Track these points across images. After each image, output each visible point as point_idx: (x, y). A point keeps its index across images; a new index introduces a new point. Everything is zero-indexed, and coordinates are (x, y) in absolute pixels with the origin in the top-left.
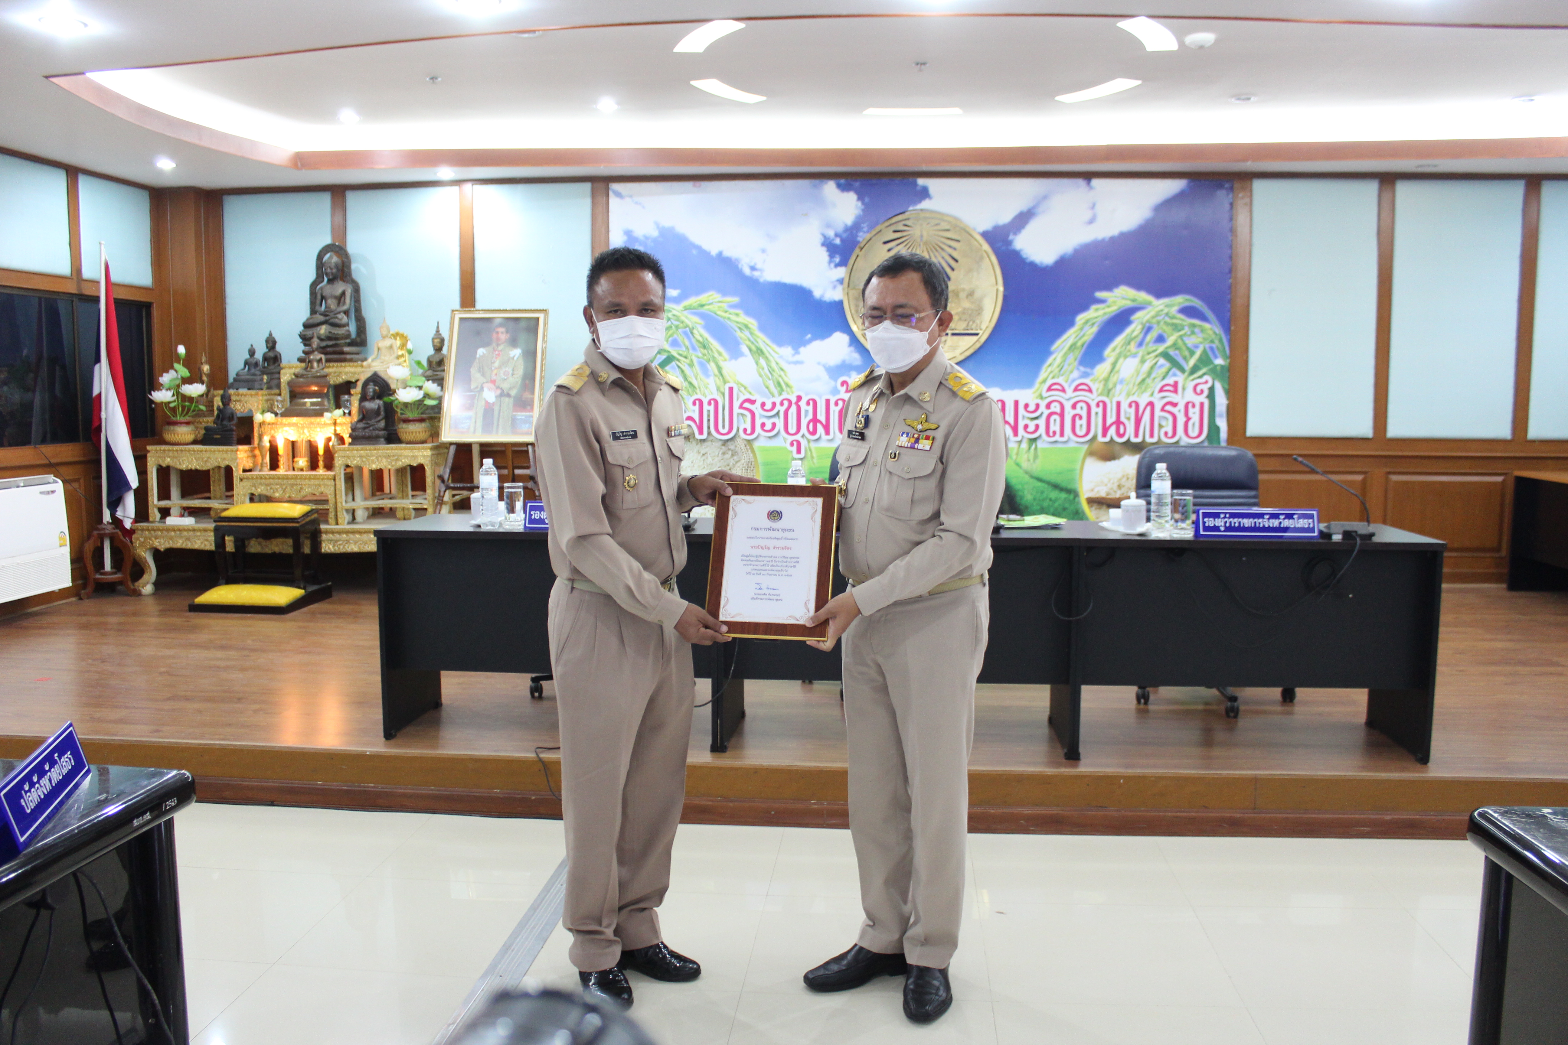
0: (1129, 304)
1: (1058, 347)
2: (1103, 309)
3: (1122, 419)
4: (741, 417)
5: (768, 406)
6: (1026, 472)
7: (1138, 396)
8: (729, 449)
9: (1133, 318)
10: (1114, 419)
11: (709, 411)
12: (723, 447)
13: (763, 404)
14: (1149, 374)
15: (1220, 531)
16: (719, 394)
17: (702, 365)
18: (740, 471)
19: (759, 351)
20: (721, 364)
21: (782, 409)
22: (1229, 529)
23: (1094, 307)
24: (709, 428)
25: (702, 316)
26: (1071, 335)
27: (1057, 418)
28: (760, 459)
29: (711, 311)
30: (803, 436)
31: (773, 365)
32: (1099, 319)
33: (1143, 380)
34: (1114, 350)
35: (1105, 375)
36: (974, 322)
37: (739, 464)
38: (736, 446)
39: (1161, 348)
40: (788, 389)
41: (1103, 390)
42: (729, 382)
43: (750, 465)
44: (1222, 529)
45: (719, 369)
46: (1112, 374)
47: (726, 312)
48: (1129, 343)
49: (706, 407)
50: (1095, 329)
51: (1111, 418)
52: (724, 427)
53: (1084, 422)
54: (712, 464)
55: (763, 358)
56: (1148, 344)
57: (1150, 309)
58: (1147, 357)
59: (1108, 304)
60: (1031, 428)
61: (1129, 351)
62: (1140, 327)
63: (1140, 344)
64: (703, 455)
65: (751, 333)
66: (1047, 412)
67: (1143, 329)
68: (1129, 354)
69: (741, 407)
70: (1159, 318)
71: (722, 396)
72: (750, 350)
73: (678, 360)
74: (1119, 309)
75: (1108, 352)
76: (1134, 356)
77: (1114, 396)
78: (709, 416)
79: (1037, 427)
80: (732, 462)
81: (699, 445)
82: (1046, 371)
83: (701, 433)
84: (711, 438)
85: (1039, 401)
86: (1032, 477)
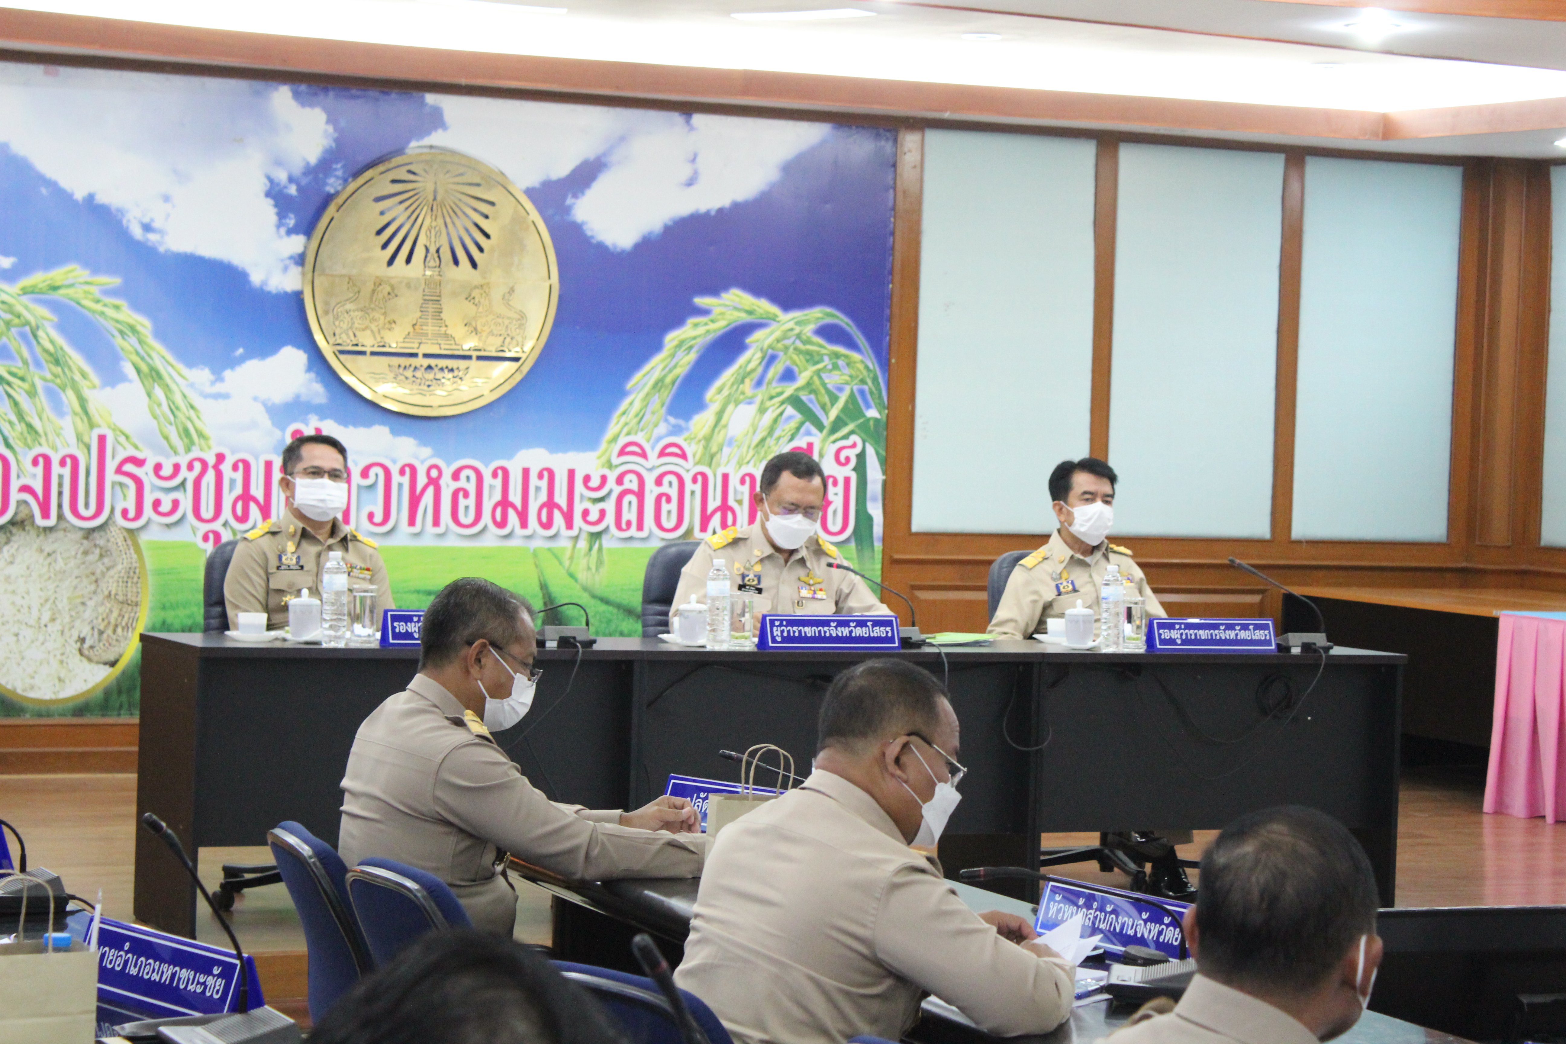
0: (744, 318)
1: (637, 383)
2: (706, 324)
3: (731, 502)
4: (118, 488)
5: (167, 471)
6: (585, 589)
7: (755, 465)
8: (95, 546)
9: (748, 340)
10: (718, 502)
11: (61, 477)
12: (85, 542)
13: (158, 467)
14: (771, 431)
15: (1177, 644)
16: (81, 446)
17: (52, 394)
18: (115, 585)
19: (154, 374)
20: (87, 393)
21: (191, 476)
22: (1185, 642)
23: (691, 321)
24: (60, 506)
25: (55, 306)
26: (657, 365)
27: (633, 499)
28: (149, 564)
29: (71, 299)
30: (225, 524)
31: (178, 399)
32: (699, 340)
33: (763, 440)
34: (720, 391)
35: (706, 431)
36: (512, 338)
37: (112, 572)
38: (108, 541)
39: (789, 389)
40: (202, 442)
41: (704, 454)
42: (99, 426)
43: (132, 574)
44: (1179, 642)
45: (83, 402)
46: (717, 430)
47: (97, 301)
48: (742, 381)
49: (56, 469)
50: (692, 356)
51: (714, 503)
52: (87, 505)
53: (674, 506)
54: (64, 572)
55: (159, 385)
56: (770, 383)
57: (774, 326)
58: (768, 404)
59: (711, 317)
60: (594, 516)
61: (743, 393)
62: (759, 355)
63: (759, 383)
64: (49, 555)
65: (141, 342)
66: (617, 490)
67: (763, 358)
68: (742, 397)
69: (119, 471)
70: (787, 342)
71: (86, 451)
72: (138, 371)
73: (9, 384)
74: (729, 325)
75: (710, 394)
76: (750, 402)
77: (719, 465)
78: (60, 485)
79: (603, 513)
80: (100, 568)
81: (42, 537)
82: (618, 422)
83: (46, 514)
84: (63, 525)
85: (606, 472)
86: (594, 596)
